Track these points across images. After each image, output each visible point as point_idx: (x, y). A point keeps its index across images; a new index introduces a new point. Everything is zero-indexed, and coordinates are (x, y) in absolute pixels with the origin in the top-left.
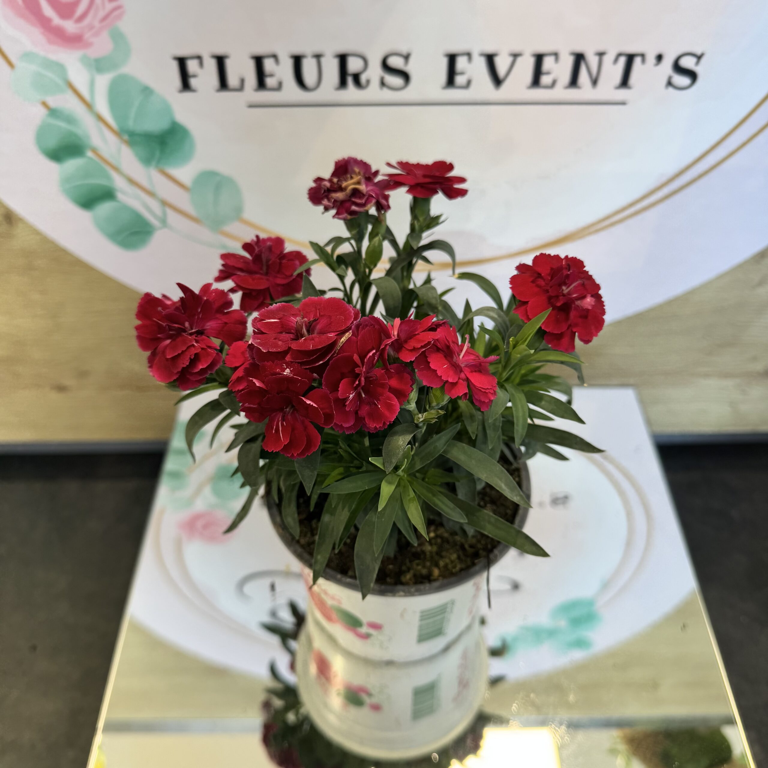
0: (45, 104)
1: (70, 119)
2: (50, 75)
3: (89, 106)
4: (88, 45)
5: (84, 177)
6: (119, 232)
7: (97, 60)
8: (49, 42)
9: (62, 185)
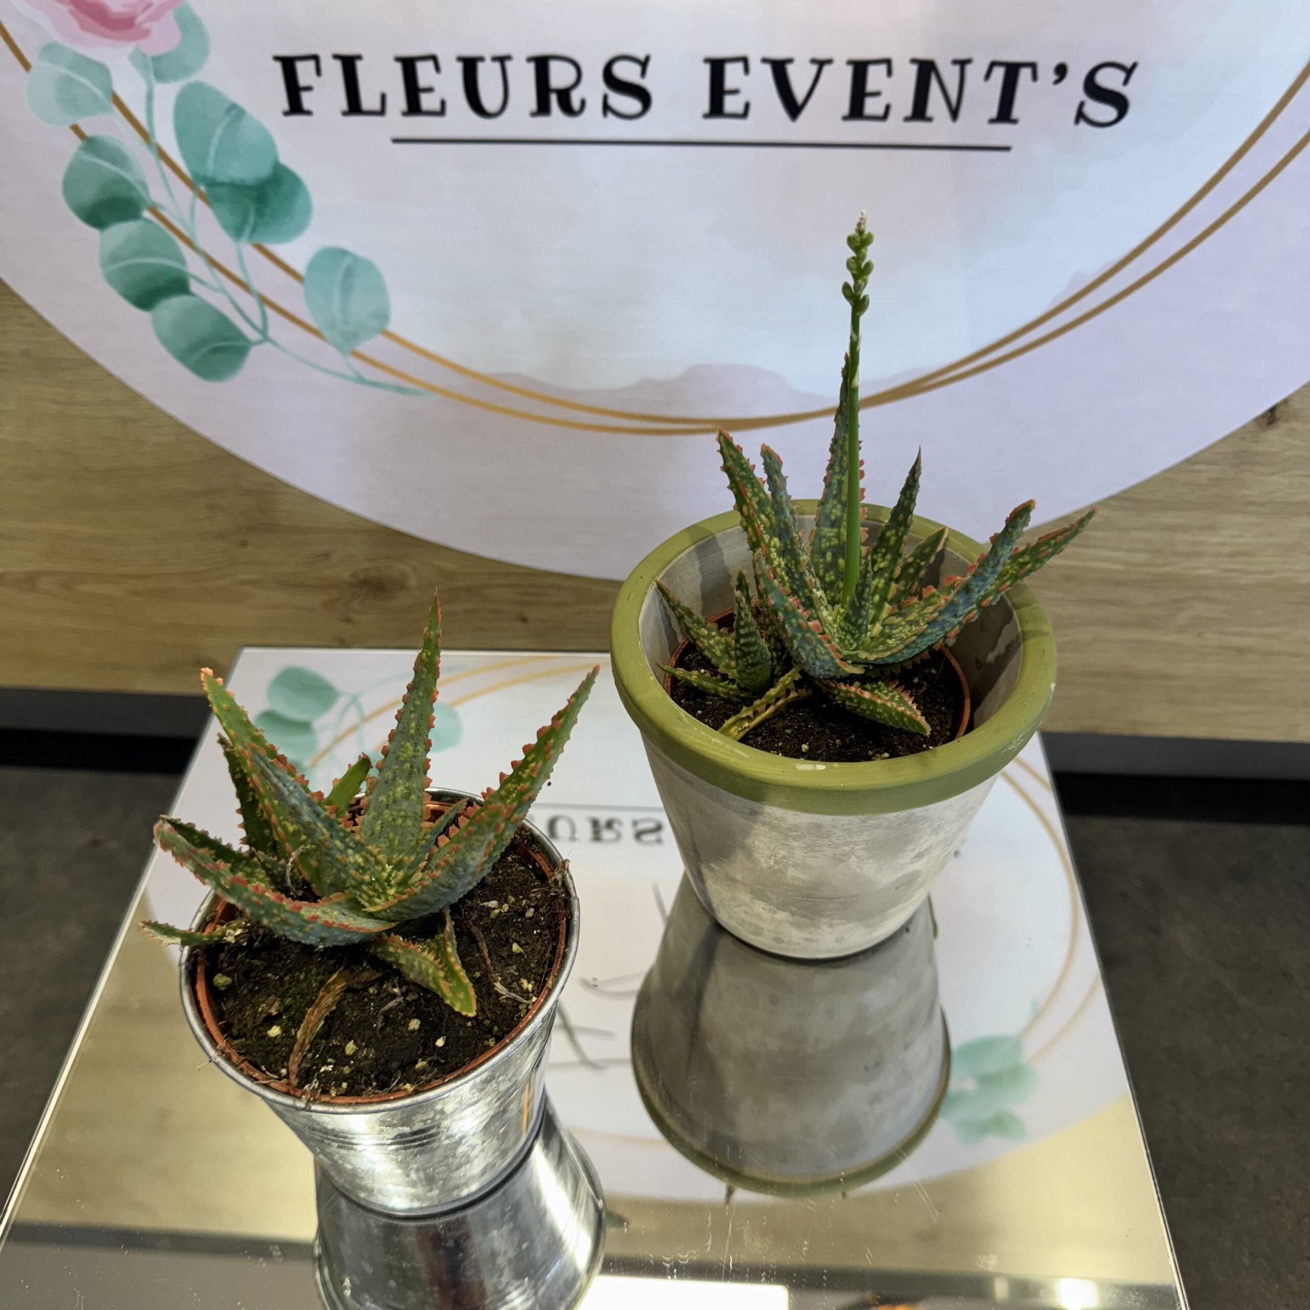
0: (76, 129)
1: (116, 156)
2: (84, 79)
3: (144, 134)
4: (142, 34)
5: (138, 253)
6: (194, 348)
7: (156, 60)
8: (83, 27)
9: (103, 266)
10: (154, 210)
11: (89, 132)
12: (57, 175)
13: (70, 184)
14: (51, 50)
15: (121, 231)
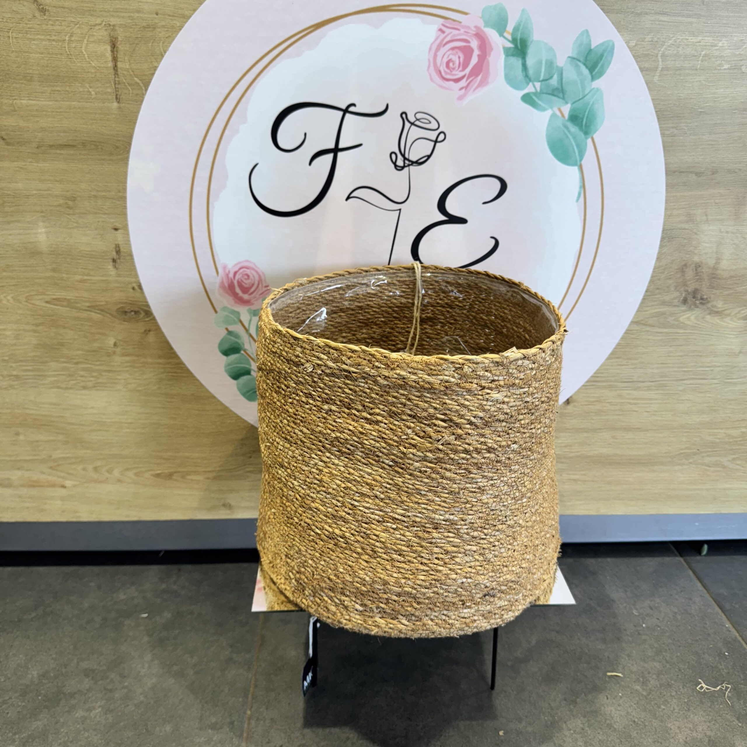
0: (227, 329)
1: (237, 336)
2: (232, 316)
3: (247, 330)
4: (253, 304)
5: (238, 363)
6: (248, 392)
7: (254, 311)
8: (236, 302)
9: (225, 367)
10: (245, 351)
11: (230, 329)
12: (218, 341)
13: (220, 345)
14: (225, 308)
15: (233, 357)
